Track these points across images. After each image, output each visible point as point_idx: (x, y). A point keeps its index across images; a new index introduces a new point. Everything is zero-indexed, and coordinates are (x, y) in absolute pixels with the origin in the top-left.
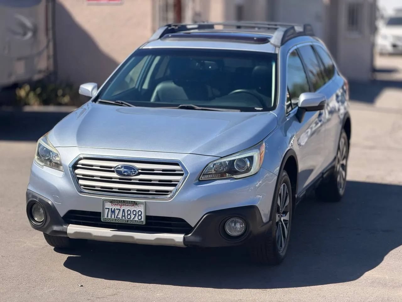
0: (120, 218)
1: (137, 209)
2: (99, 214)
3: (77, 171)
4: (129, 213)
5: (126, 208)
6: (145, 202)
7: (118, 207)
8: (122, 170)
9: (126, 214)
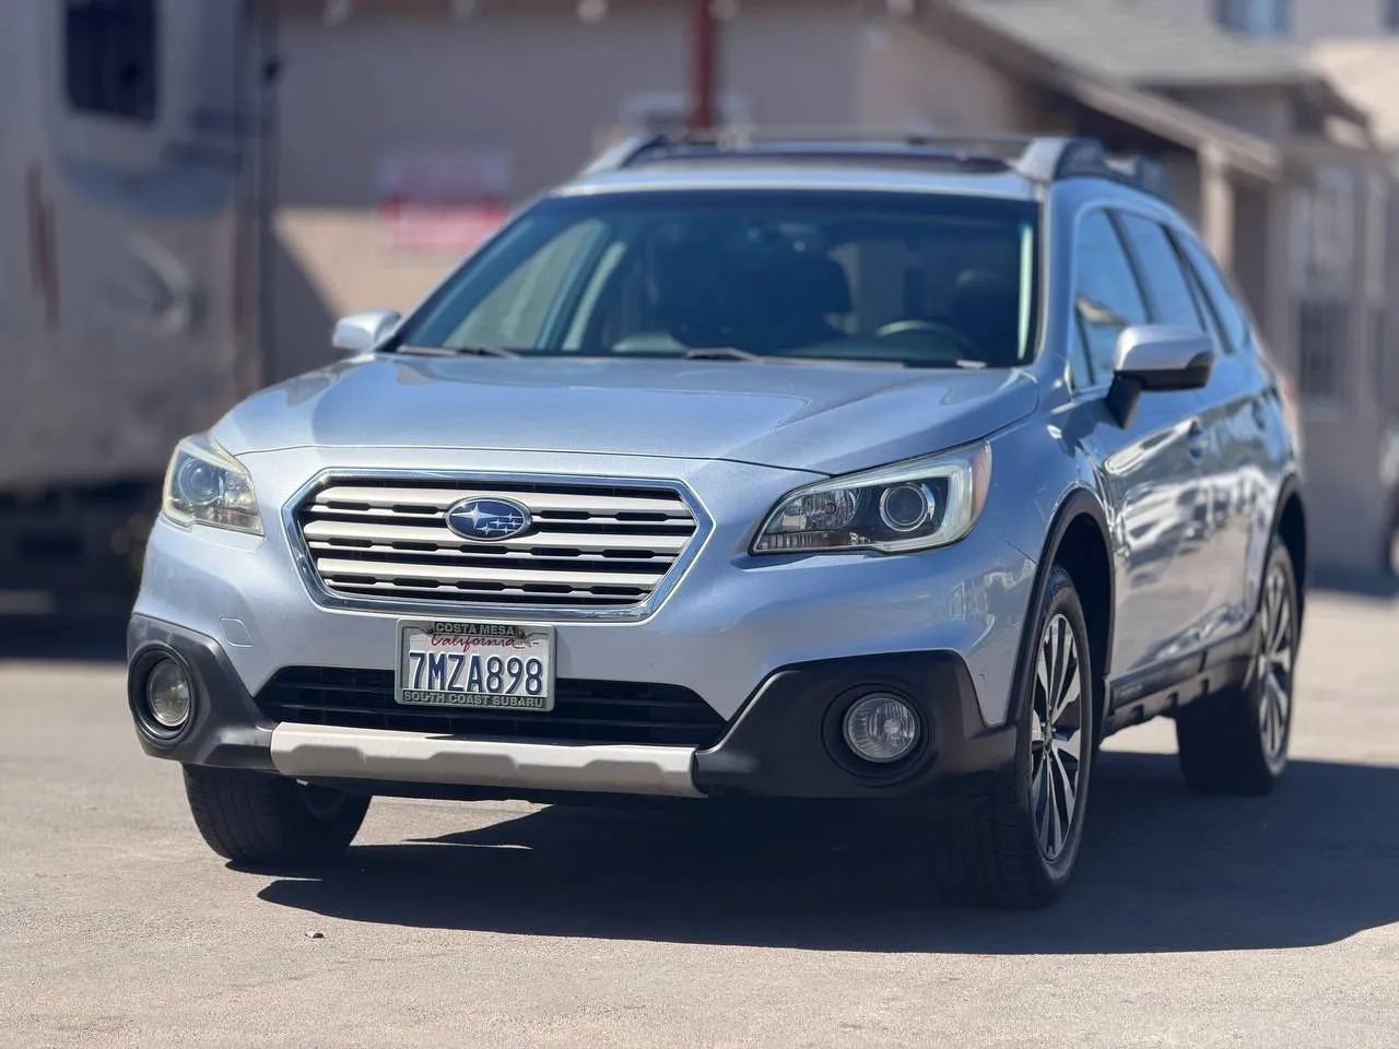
0: (461, 689)
1: (524, 653)
2: (385, 678)
3: (311, 529)
4: (495, 669)
5: (485, 652)
6: (555, 628)
7: (457, 650)
8: (475, 515)
9: (485, 676)
